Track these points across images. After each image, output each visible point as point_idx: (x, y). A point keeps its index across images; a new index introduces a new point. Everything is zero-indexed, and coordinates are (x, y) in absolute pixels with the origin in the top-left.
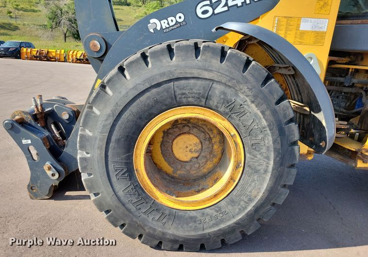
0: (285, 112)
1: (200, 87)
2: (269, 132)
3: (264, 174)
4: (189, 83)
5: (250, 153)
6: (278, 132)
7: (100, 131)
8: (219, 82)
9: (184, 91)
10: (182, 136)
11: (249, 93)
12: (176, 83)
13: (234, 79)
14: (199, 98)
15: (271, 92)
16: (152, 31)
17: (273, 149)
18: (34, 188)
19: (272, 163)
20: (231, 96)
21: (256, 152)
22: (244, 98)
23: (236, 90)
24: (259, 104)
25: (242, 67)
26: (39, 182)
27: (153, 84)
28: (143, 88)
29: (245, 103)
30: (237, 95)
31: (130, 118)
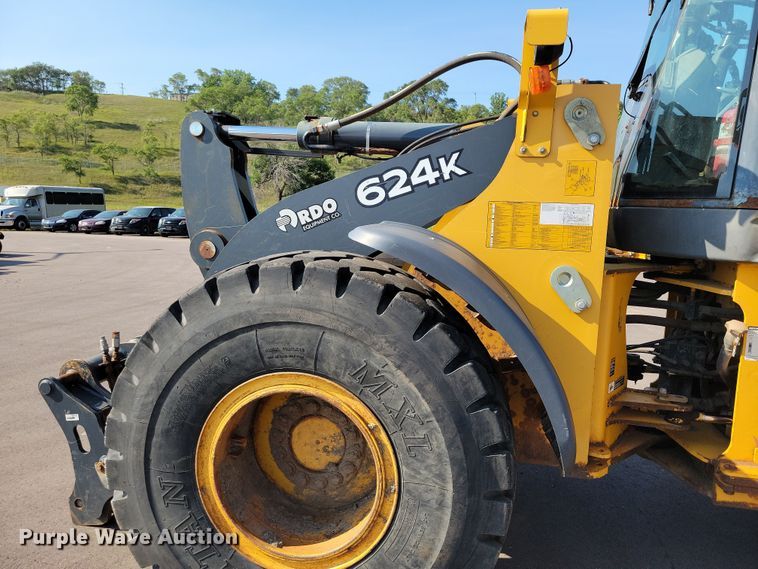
0: (467, 386)
1: (302, 338)
2: (436, 424)
3: (437, 509)
4: (283, 333)
5: (407, 465)
6: (454, 426)
7: (137, 413)
8: (334, 330)
9: (275, 346)
10: (309, 421)
11: (390, 350)
12: (261, 332)
13: (360, 325)
14: (302, 358)
15: (434, 349)
16: (283, 228)
17: (448, 460)
18: (80, 503)
19: (450, 487)
20: (359, 356)
21: (419, 465)
22: (381, 360)
23: (366, 346)
24: (410, 370)
25: (376, 304)
26: (87, 492)
27: (221, 334)
28: (205, 340)
29: (386, 368)
30: (370, 354)
31: (186, 392)
